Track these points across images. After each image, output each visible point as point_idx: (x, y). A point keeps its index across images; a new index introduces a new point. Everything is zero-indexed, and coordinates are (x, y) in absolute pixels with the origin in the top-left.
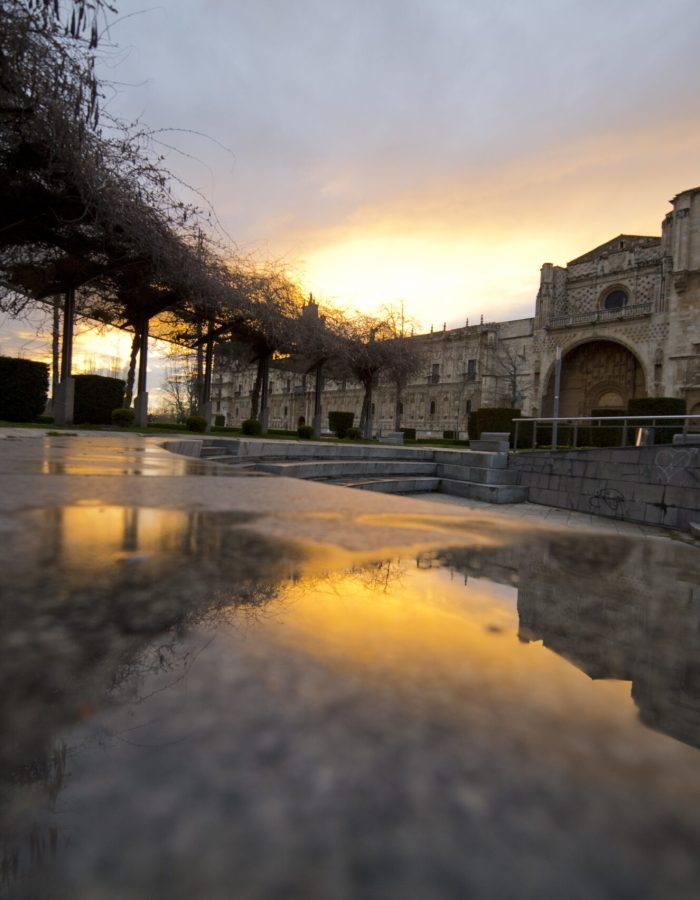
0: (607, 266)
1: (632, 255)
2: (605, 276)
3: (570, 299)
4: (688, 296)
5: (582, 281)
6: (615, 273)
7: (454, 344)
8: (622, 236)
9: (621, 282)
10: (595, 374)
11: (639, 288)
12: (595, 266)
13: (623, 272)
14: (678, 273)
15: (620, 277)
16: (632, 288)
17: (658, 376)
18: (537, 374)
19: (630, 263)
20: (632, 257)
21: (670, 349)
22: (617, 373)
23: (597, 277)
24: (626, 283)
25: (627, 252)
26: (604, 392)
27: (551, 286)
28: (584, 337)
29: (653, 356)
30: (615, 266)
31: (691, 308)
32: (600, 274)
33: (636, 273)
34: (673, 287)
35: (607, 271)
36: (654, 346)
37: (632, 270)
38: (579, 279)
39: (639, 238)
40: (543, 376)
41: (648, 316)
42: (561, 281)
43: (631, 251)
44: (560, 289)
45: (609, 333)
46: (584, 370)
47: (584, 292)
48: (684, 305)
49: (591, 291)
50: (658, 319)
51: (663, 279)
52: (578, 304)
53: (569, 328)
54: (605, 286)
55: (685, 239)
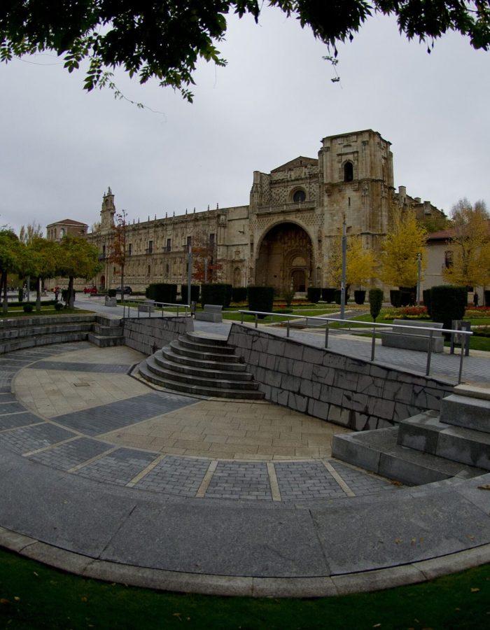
0: (293, 175)
1: (306, 169)
2: (292, 181)
3: (273, 194)
4: (333, 198)
5: (279, 183)
6: (297, 180)
7: (201, 222)
8: (300, 157)
9: (302, 185)
10: (289, 244)
11: (312, 190)
12: (286, 174)
13: (302, 179)
14: (326, 184)
15: (300, 182)
16: (307, 190)
17: (320, 248)
18: (252, 244)
19: (305, 175)
20: (307, 171)
21: (325, 232)
22: (301, 244)
23: (288, 181)
24: (304, 186)
25: (304, 168)
26: (294, 257)
27: (259, 186)
28: (278, 220)
29: (317, 235)
30: (297, 175)
31: (335, 205)
32: (289, 179)
33: (309, 181)
34: (325, 192)
35: (293, 178)
36: (317, 228)
37: (306, 178)
38: (277, 182)
39: (310, 159)
40: (255, 246)
41: (313, 209)
42: (266, 182)
43: (306, 167)
44: (266, 188)
45: (292, 218)
46: (283, 241)
47: (280, 191)
48: (332, 203)
49: (285, 189)
50: (318, 211)
51: (320, 187)
52: (277, 198)
53: (270, 214)
54: (292, 187)
55: (328, 164)
